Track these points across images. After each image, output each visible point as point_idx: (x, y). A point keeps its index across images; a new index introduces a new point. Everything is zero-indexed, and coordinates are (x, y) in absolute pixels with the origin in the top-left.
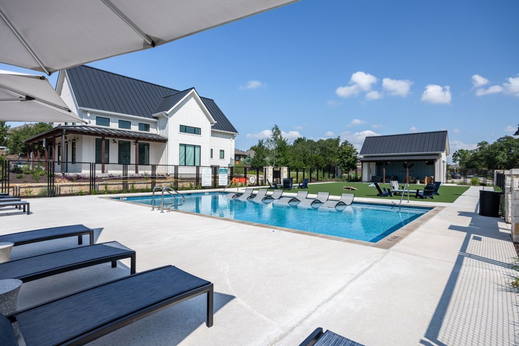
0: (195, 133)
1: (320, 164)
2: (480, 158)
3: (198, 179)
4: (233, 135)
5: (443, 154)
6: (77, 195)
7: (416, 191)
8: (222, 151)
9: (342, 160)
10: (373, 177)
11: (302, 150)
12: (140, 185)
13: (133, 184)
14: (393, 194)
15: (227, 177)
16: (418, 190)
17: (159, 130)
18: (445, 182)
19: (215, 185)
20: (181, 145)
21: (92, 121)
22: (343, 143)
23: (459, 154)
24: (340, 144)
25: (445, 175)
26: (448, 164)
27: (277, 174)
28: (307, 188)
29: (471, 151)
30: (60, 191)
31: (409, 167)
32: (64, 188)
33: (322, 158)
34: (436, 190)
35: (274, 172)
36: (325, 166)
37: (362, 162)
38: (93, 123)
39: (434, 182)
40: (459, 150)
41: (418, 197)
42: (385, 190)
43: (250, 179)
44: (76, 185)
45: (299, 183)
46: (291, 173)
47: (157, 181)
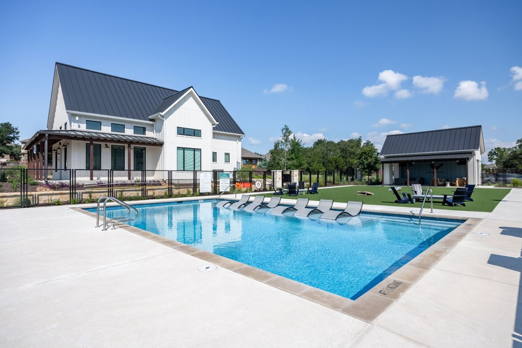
0: (194, 136)
1: (340, 166)
2: (520, 156)
3: (195, 185)
4: (239, 137)
5: (477, 152)
6: (54, 205)
7: (443, 196)
8: (227, 154)
9: (362, 161)
10: (395, 179)
11: (321, 152)
12: (131, 192)
13: (122, 191)
14: (414, 200)
15: (229, 182)
16: (445, 196)
17: (156, 133)
18: (480, 183)
19: (215, 191)
20: (178, 148)
21: (81, 125)
22: (365, 144)
23: (495, 153)
24: (362, 144)
25: (480, 176)
26: (484, 163)
27: (286, 178)
28: (317, 193)
29: (509, 149)
30: (38, 200)
31: (437, 168)
32: (43, 197)
33: (342, 160)
34: (469, 195)
35: (283, 175)
36: (345, 168)
37: (383, 163)
38: (83, 127)
39: (467, 186)
40: (495, 149)
41: (446, 204)
42: (404, 195)
43: (256, 184)
44: (56, 194)
45: (308, 188)
46: (303, 176)
47: (148, 188)
